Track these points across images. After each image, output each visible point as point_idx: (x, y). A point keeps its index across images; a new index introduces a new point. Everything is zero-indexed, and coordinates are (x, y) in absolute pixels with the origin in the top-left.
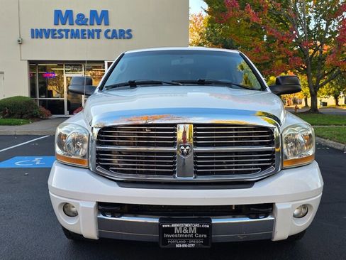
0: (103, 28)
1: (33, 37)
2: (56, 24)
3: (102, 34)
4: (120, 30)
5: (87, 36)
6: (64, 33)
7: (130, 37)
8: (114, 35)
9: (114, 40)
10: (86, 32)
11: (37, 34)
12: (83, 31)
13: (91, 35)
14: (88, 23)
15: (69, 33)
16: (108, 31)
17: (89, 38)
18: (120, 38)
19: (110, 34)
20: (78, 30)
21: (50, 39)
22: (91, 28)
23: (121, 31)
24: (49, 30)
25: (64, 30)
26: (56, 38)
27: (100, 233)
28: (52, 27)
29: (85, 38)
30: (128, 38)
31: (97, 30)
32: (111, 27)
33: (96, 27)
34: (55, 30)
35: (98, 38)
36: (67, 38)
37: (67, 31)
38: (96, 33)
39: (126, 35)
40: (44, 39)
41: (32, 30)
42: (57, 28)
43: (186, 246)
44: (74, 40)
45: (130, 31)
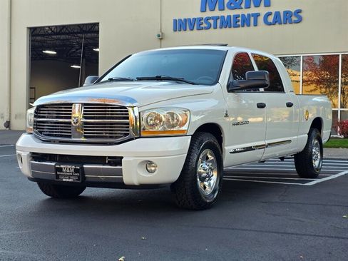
0: (262, 10)
1: (175, 30)
2: (203, 10)
3: (261, 19)
4: (284, 12)
5: (240, 23)
6: (211, 22)
7: (300, 20)
8: (277, 20)
9: (277, 26)
10: (240, 19)
11: (180, 25)
12: (236, 17)
13: (246, 21)
14: (243, 6)
15: (219, 21)
16: (270, 14)
17: (243, 26)
18: (285, 23)
19: (271, 19)
20: (229, 17)
21: (195, 31)
22: (246, 12)
23: (286, 13)
24: (195, 19)
25: (212, 18)
26: (202, 29)
27: (33, 173)
28: (198, 14)
29: (239, 26)
30: (297, 22)
31: (253, 15)
32: (273, 9)
33: (253, 10)
34: (202, 19)
35: (256, 25)
36: (215, 28)
37: (216, 19)
38: (252, 19)
39: (294, 18)
40: (188, 32)
41: (175, 21)
42: (204, 15)
43: (68, 180)
44: (224, 29)
45: (299, 11)
